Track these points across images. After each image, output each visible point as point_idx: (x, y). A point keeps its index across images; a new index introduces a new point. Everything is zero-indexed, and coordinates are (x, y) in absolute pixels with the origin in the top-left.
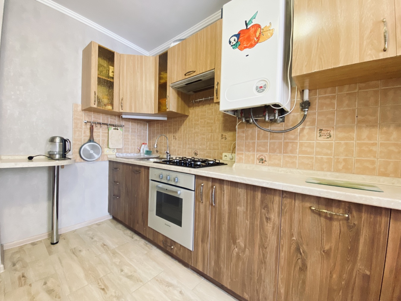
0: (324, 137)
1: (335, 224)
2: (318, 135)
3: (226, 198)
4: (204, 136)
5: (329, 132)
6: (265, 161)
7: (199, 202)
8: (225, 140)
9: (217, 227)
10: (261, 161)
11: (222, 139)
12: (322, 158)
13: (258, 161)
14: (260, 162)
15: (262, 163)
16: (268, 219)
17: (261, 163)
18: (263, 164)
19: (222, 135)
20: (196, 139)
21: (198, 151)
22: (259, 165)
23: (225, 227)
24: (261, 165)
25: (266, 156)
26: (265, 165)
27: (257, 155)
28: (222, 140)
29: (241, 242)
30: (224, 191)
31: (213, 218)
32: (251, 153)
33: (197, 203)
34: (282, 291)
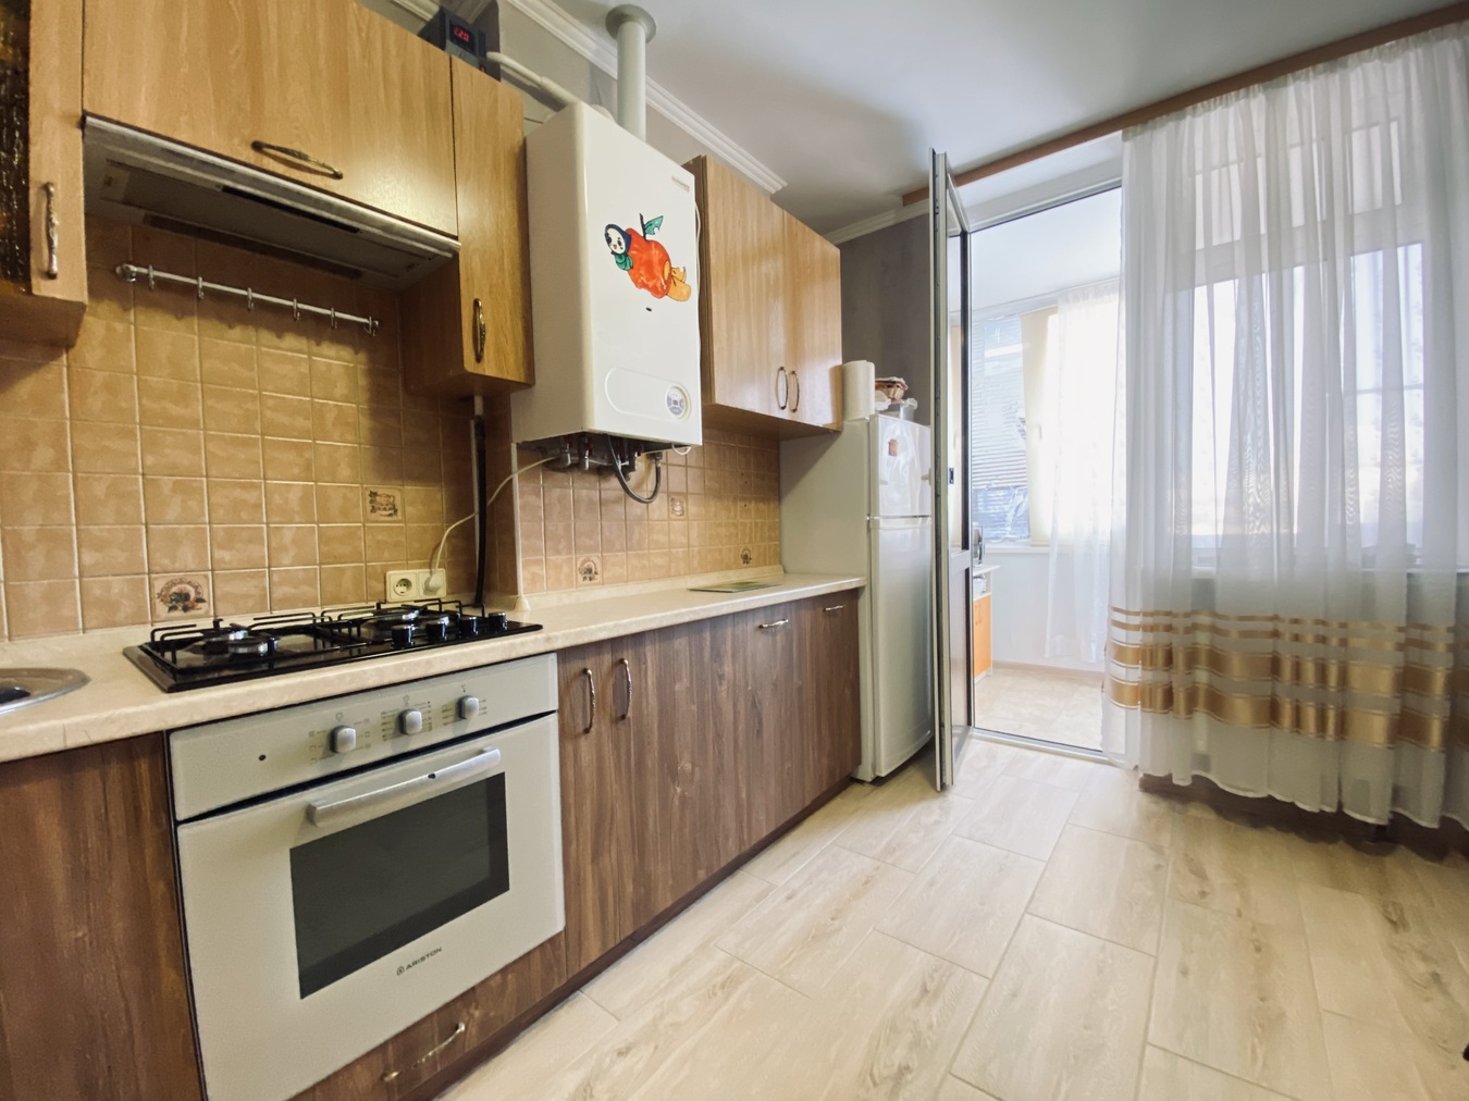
1: (778, 638)
2: (671, 509)
3: (651, 680)
4: (251, 497)
5: (681, 504)
6: (595, 573)
8: (390, 515)
10: (588, 576)
11: (374, 510)
12: (677, 552)
13: (580, 577)
14: (585, 578)
15: (591, 579)
17: (587, 581)
18: (593, 582)
19: (373, 494)
20: (173, 512)
21: (201, 581)
22: (583, 585)
23: (652, 760)
24: (588, 585)
25: (595, 560)
26: (596, 584)
27: (576, 559)
28: (373, 516)
29: (686, 765)
30: (645, 663)
32: (564, 557)
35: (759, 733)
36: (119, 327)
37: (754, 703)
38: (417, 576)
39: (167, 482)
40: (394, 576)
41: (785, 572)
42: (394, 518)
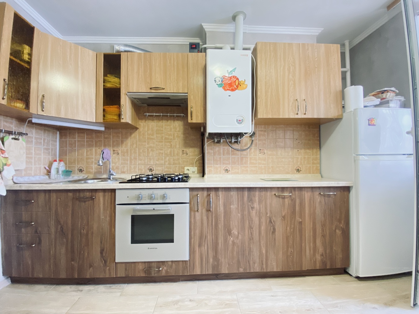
0: (262, 154)
1: (286, 200)
2: (259, 152)
3: (221, 202)
4: (162, 151)
5: (264, 151)
6: (229, 171)
7: (195, 211)
9: (213, 227)
10: (226, 171)
11: (183, 154)
12: (262, 166)
13: (224, 172)
14: (225, 172)
15: (227, 172)
16: (252, 208)
18: (228, 173)
19: (183, 151)
20: (150, 154)
21: (154, 167)
22: (225, 174)
23: (221, 226)
24: (226, 174)
25: (229, 167)
26: (229, 174)
27: (223, 166)
28: (183, 155)
29: (235, 232)
30: (219, 197)
31: (210, 222)
32: (219, 166)
33: (193, 213)
34: (264, 252)
35: (274, 232)
36: (145, 124)
37: (270, 221)
38: (191, 168)
39: (150, 149)
40: (186, 168)
41: (322, 177)
42: (187, 156)
